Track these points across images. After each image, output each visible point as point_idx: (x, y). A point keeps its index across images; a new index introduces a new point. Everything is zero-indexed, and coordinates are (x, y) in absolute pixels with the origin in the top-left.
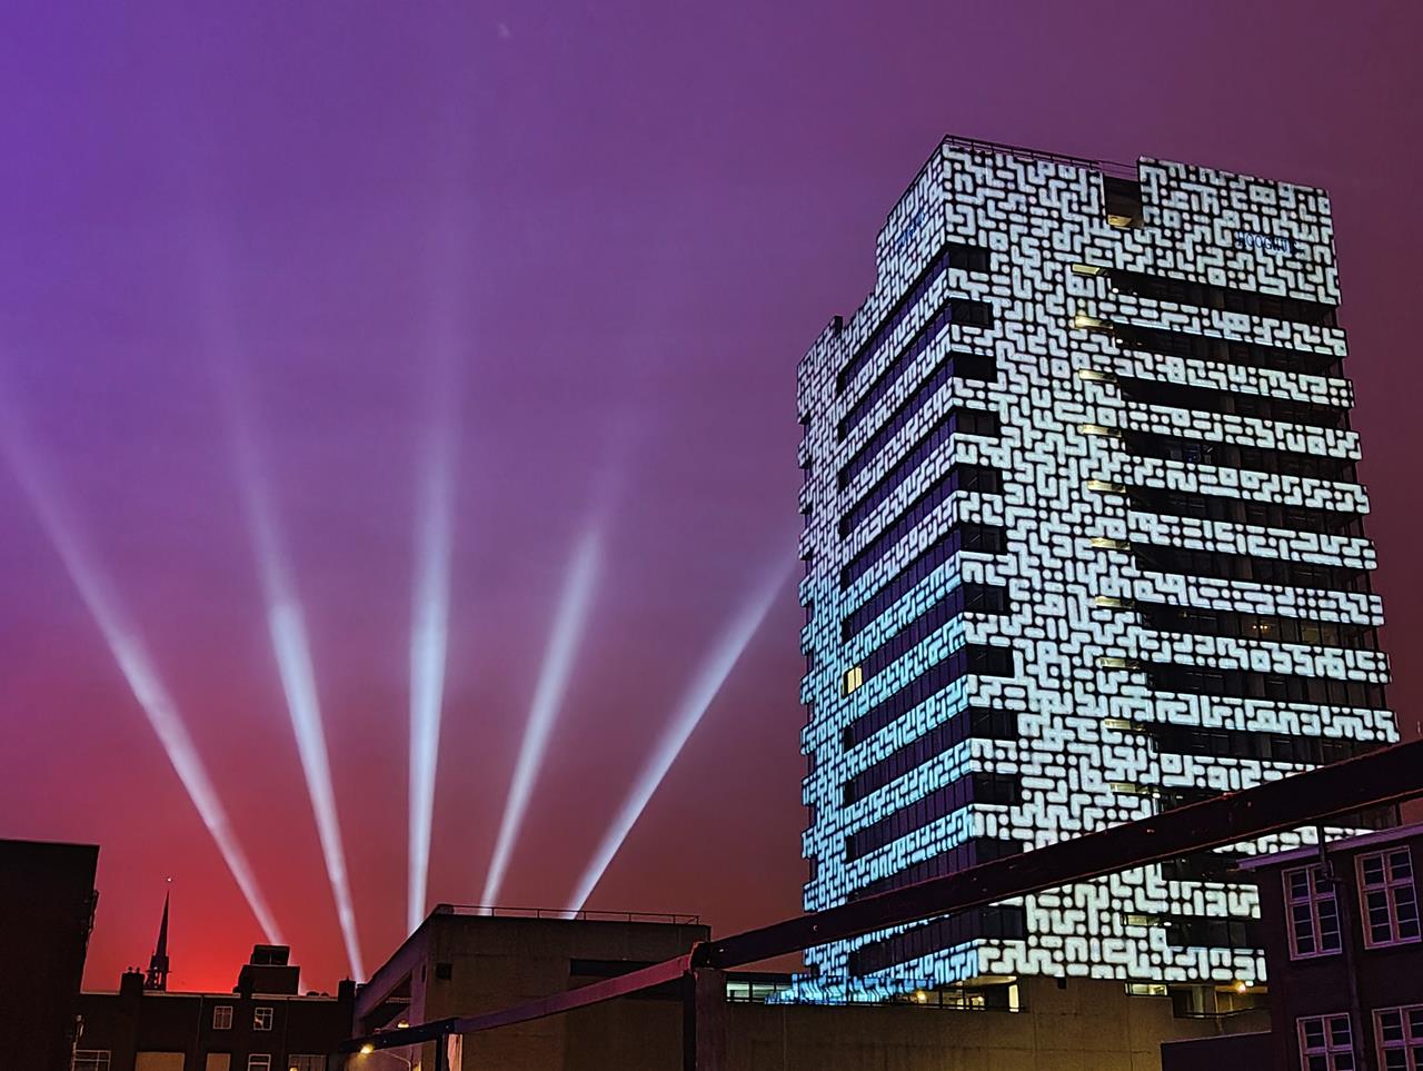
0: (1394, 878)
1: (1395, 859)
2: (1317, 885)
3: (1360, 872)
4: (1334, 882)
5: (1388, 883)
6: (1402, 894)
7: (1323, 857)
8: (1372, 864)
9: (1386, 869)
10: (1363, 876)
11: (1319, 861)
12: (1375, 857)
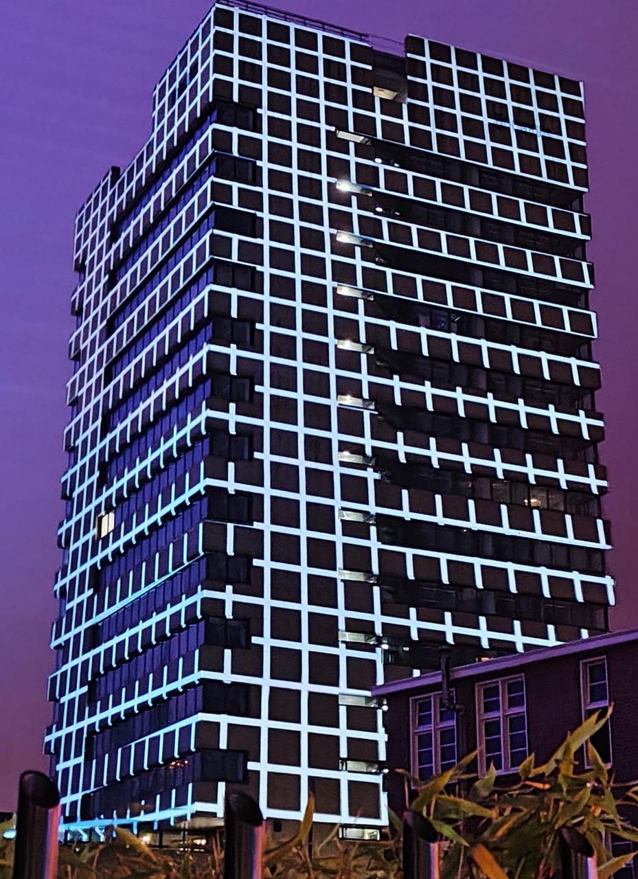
0: (510, 706)
1: (511, 688)
2: (441, 713)
3: (479, 700)
4: (454, 709)
5: (504, 711)
6: (515, 722)
7: (445, 686)
8: (491, 692)
9: (503, 698)
10: (482, 702)
11: (441, 689)
12: (493, 685)
